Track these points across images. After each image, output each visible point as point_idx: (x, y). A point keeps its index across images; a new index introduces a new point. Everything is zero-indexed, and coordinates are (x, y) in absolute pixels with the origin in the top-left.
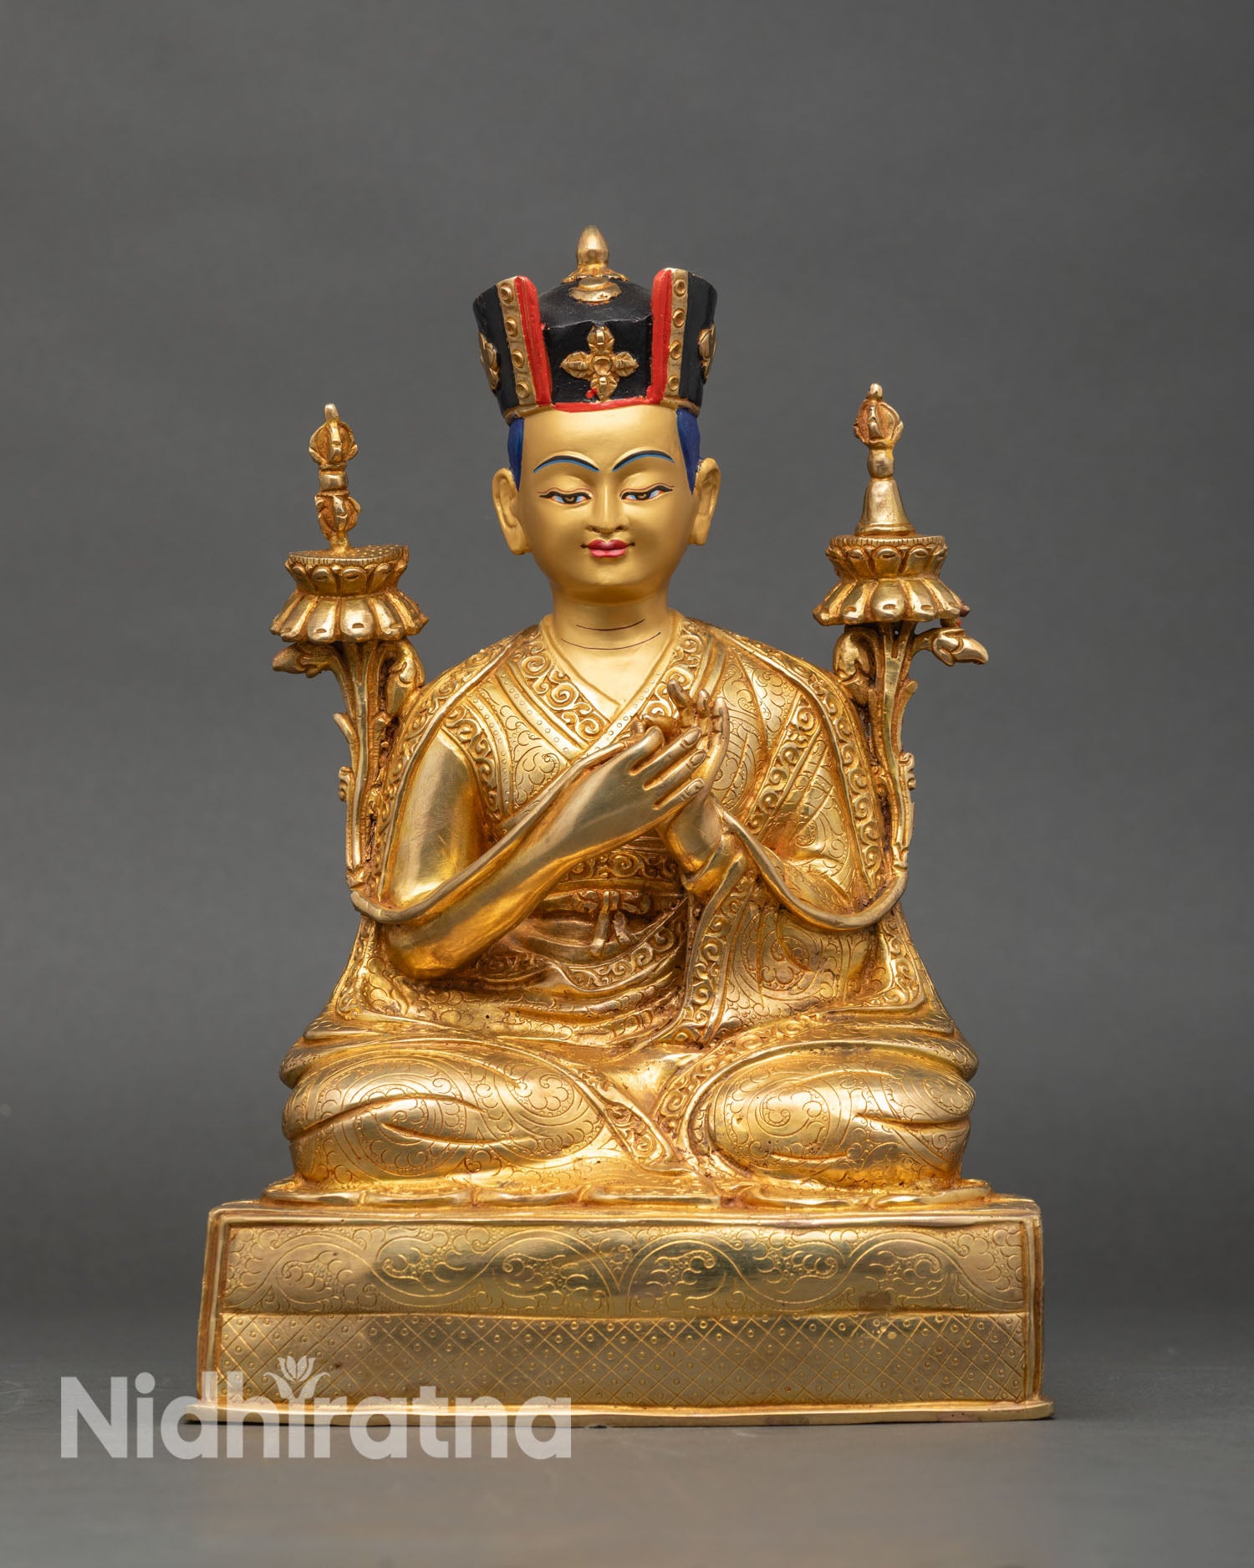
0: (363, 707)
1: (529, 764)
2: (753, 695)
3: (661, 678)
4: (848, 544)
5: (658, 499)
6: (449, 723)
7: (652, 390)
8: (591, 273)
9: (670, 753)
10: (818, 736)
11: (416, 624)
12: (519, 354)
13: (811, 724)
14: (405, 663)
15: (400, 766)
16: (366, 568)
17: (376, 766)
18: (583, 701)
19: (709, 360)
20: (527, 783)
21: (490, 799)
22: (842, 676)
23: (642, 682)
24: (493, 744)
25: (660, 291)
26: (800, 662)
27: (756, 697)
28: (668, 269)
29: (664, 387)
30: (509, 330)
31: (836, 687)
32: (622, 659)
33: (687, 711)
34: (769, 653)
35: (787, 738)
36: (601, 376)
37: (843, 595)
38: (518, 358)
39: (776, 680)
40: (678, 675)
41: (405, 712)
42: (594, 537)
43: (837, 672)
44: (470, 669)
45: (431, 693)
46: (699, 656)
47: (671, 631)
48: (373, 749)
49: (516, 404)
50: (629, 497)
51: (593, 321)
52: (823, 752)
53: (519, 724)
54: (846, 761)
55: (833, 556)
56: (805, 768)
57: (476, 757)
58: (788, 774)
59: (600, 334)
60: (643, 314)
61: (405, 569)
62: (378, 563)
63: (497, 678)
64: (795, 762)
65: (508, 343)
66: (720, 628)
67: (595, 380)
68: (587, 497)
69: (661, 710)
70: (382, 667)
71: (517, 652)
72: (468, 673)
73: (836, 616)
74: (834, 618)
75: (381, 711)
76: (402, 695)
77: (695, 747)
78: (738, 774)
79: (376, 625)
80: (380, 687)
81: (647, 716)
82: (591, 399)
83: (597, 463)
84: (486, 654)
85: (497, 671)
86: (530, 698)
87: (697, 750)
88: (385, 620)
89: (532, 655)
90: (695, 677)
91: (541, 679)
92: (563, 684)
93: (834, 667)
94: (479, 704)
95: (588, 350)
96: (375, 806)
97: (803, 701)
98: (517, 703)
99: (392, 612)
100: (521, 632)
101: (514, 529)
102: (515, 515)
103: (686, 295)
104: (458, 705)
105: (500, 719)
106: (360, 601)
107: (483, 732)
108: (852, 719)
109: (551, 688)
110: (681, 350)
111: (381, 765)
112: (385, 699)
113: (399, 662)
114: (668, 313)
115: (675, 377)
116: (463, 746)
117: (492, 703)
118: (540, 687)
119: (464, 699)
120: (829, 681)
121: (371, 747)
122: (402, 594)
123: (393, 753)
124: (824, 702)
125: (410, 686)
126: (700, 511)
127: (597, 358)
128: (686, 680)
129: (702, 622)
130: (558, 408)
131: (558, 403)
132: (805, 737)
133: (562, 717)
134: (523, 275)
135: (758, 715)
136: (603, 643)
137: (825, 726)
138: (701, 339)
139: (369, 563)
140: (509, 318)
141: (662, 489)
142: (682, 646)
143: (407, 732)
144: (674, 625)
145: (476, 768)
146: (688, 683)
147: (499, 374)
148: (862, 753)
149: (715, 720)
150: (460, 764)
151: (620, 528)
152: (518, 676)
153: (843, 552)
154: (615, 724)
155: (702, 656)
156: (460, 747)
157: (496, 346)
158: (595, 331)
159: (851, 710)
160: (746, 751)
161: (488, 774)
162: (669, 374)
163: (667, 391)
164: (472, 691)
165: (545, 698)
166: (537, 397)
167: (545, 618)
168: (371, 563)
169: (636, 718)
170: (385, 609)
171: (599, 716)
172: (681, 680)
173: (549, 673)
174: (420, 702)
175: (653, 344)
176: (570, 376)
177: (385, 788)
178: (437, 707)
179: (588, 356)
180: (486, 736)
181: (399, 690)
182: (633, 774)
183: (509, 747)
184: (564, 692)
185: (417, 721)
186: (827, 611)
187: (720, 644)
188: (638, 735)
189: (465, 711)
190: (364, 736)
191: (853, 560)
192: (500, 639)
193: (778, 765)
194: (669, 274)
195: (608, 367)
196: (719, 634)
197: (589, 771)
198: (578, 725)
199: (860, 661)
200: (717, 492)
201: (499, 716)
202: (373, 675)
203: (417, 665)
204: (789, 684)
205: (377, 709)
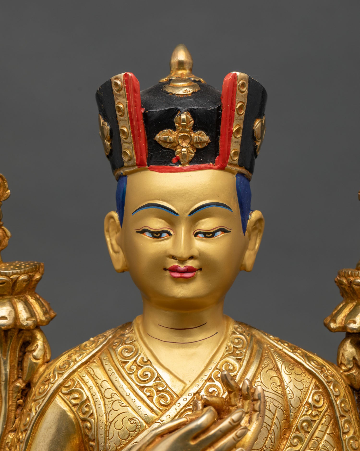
0: (6, 375)
1: (119, 425)
2: (282, 380)
3: (217, 366)
4: (352, 275)
5: (220, 237)
6: (64, 390)
7: (219, 159)
8: (180, 76)
9: (221, 428)
10: (326, 411)
11: (46, 318)
12: (125, 129)
13: (321, 403)
14: (37, 345)
15: (28, 419)
16: (12, 277)
17: (13, 417)
18: (160, 380)
19: (260, 141)
20: (116, 438)
21: (90, 447)
22: (344, 368)
23: (203, 368)
24: (94, 408)
25: (228, 87)
26: (315, 357)
27: (283, 382)
28: (234, 72)
29: (228, 158)
30: (119, 111)
31: (339, 376)
32: (190, 351)
33: (235, 394)
34: (293, 350)
35: (304, 413)
36: (183, 147)
37: (346, 311)
38: (124, 132)
39: (298, 370)
40: (228, 363)
41: (35, 380)
42: (172, 263)
43: (340, 365)
44: (81, 352)
45: (53, 368)
46: (244, 351)
47: (225, 332)
48: (12, 405)
49: (122, 166)
50: (200, 235)
51: (179, 108)
52: (330, 423)
53: (113, 395)
54: (345, 431)
55: (340, 284)
56: (316, 434)
57: (82, 416)
58: (304, 440)
59: (183, 117)
60: (215, 103)
61: (40, 279)
62: (21, 274)
63: (100, 360)
64: (309, 430)
65: (118, 122)
66: (259, 330)
67: (179, 150)
68: (170, 234)
69: (216, 390)
70: (21, 347)
71: (116, 341)
72: (80, 355)
73: (341, 326)
74: (339, 327)
75: (19, 378)
76: (34, 368)
77: (239, 424)
78: (268, 438)
79: (16, 318)
80: (19, 361)
81: (205, 397)
82: (175, 164)
83: (177, 209)
84: (93, 342)
85: (101, 354)
86: (123, 376)
87: (241, 426)
88: (23, 315)
89: (126, 344)
90: (241, 366)
91: (131, 361)
92: (146, 367)
93: (338, 362)
94: (87, 378)
95: (174, 129)
96: (11, 446)
97: (316, 386)
98: (113, 378)
99: (28, 309)
100: (120, 326)
101: (118, 254)
102: (118, 244)
103: (246, 92)
104: (72, 377)
105: (100, 390)
106: (6, 300)
107: (88, 399)
108: (350, 399)
109: (138, 369)
110: (241, 132)
111: (17, 416)
112: (22, 369)
113: (33, 344)
114: (233, 104)
115: (236, 151)
116: (73, 408)
117: (96, 378)
118: (130, 368)
119: (76, 374)
120: (334, 372)
121: (10, 403)
122: (38, 296)
123: (25, 409)
124: (331, 387)
125: (40, 362)
126: (249, 247)
127: (181, 134)
128: (234, 368)
129: (246, 325)
130: (151, 169)
131: (151, 166)
132: (317, 412)
133: (145, 391)
134: (130, 72)
135: (284, 395)
136: (176, 339)
137: (331, 405)
138: (255, 125)
139: (13, 274)
140: (119, 103)
141: (223, 230)
142: (233, 342)
143: (35, 395)
144: (228, 328)
145: (81, 424)
146: (236, 370)
147: (111, 144)
148: (356, 423)
149: (255, 402)
150: (71, 421)
151: (192, 257)
152: (115, 359)
153: (348, 280)
154: (182, 399)
155: (246, 351)
156: (71, 408)
157: (110, 124)
158: (180, 115)
159: (349, 393)
160: (275, 421)
161: (90, 429)
162: (232, 148)
163: (230, 160)
164: (82, 368)
165: (133, 376)
166: (137, 161)
167: (137, 318)
168: (15, 274)
169: (197, 395)
170: (24, 307)
171: (171, 391)
172: (231, 368)
173: (137, 358)
174: (45, 374)
175: (221, 126)
176: (161, 146)
177: (18, 433)
178: (57, 378)
179: (174, 133)
180: (90, 402)
181: (32, 364)
182: (192, 443)
183: (106, 411)
184: (147, 373)
185: (42, 387)
186: (335, 322)
187: (259, 343)
188: (198, 412)
189: (76, 382)
190: (6, 395)
191: (356, 287)
192: (105, 331)
193: (297, 432)
194: (235, 76)
195: (188, 141)
196: (258, 334)
197: (160, 439)
198: (155, 397)
199: (357, 358)
200: (261, 235)
201: (99, 387)
202: (15, 352)
203: (46, 346)
204: (307, 373)
205: (16, 376)
